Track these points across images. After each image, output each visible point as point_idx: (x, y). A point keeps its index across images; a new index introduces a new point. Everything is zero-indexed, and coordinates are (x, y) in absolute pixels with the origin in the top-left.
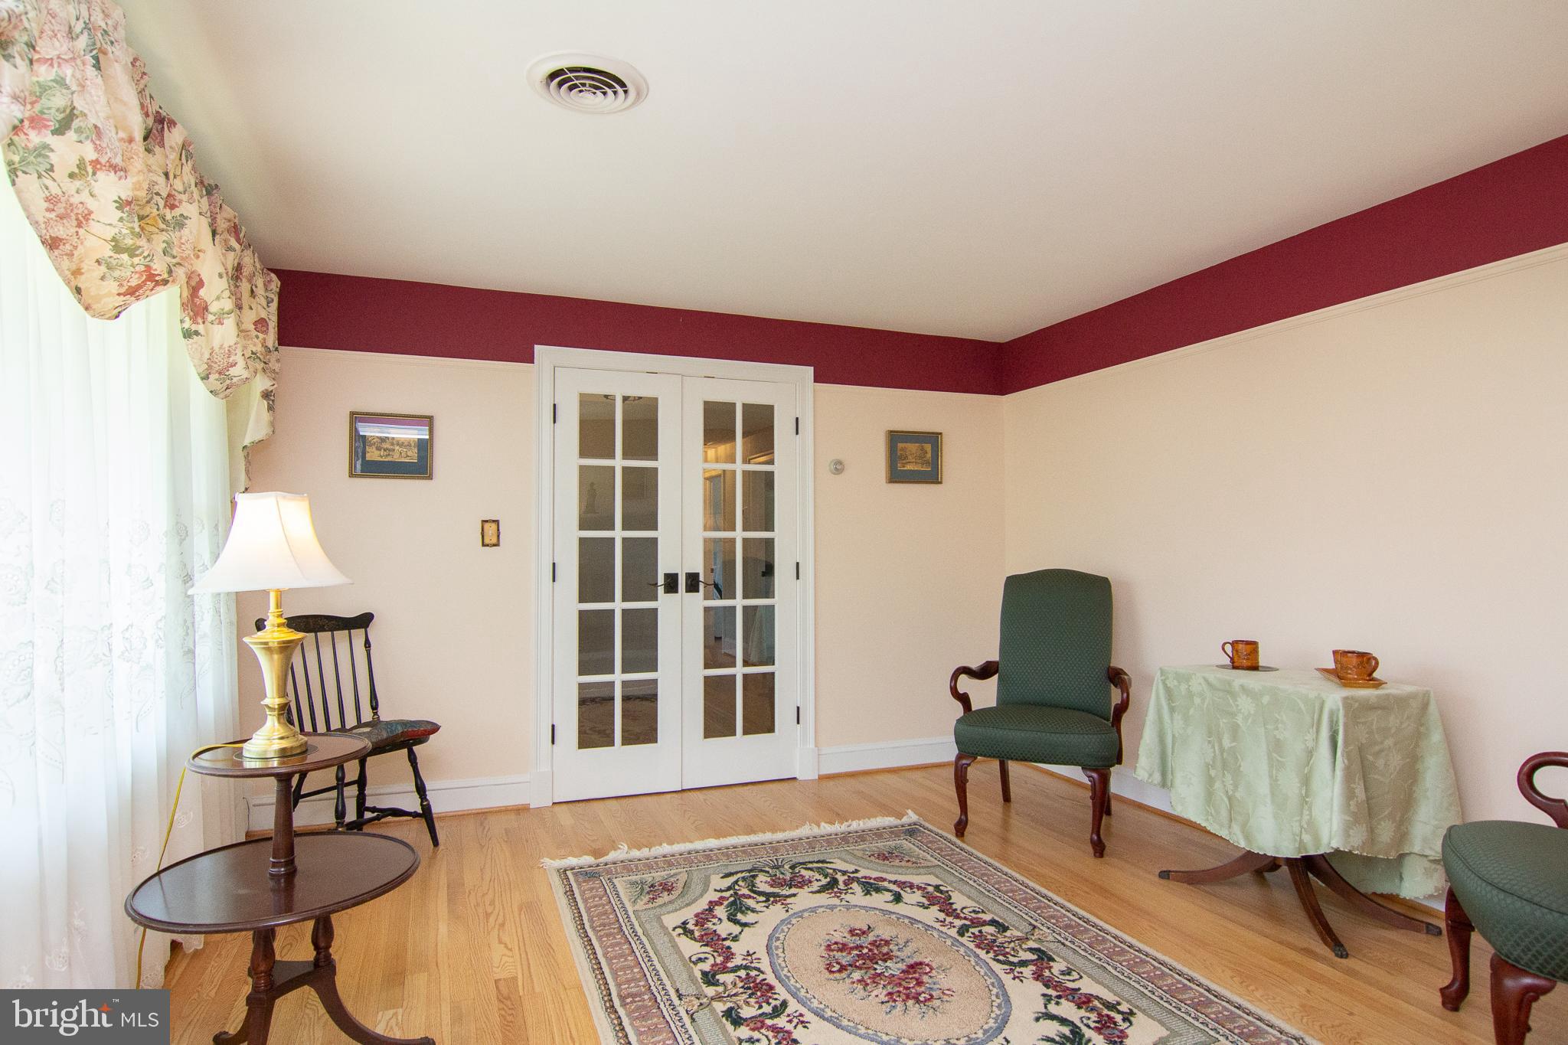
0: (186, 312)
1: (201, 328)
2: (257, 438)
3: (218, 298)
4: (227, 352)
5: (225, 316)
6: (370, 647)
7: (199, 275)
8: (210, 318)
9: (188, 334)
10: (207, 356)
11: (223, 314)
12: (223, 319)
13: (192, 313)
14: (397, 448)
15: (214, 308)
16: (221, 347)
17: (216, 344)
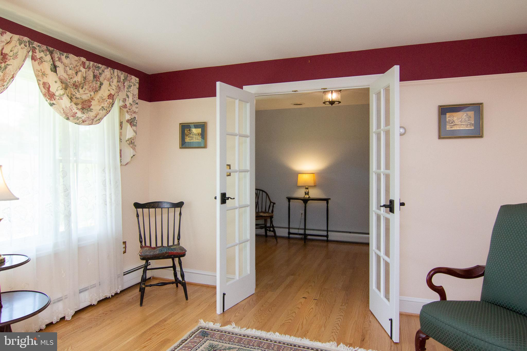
0: (46, 97)
1: (54, 102)
2: (130, 137)
3: (57, 90)
4: (70, 109)
5: (62, 96)
6: (181, 215)
7: (48, 83)
8: (57, 98)
9: (52, 105)
10: (62, 112)
11: (61, 95)
12: (62, 97)
13: (49, 97)
14: (194, 136)
15: (57, 94)
16: (66, 107)
17: (64, 106)
